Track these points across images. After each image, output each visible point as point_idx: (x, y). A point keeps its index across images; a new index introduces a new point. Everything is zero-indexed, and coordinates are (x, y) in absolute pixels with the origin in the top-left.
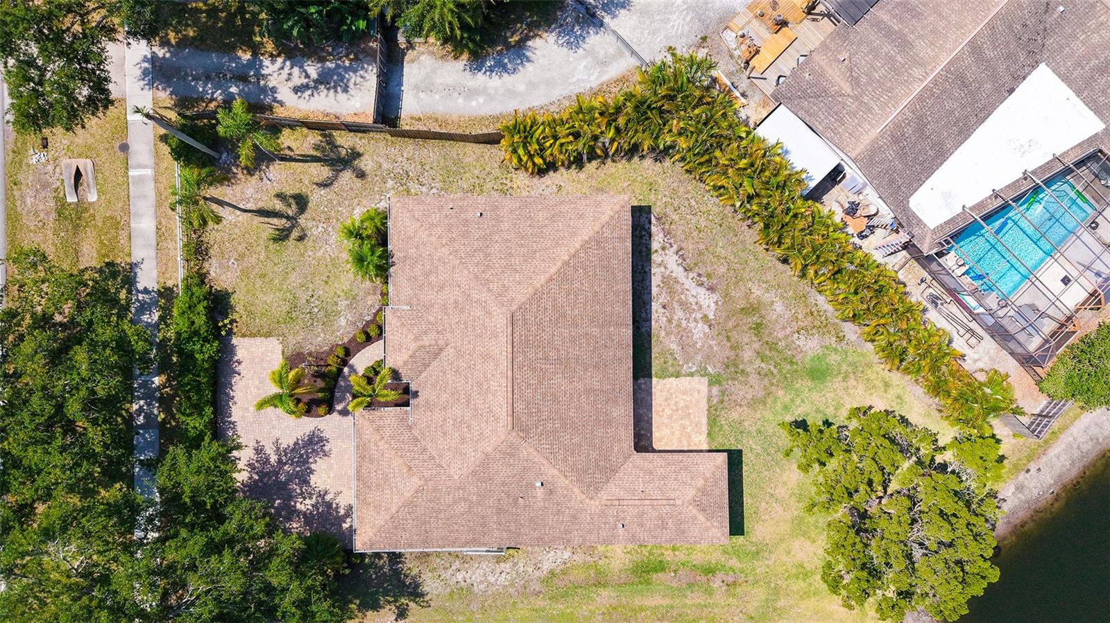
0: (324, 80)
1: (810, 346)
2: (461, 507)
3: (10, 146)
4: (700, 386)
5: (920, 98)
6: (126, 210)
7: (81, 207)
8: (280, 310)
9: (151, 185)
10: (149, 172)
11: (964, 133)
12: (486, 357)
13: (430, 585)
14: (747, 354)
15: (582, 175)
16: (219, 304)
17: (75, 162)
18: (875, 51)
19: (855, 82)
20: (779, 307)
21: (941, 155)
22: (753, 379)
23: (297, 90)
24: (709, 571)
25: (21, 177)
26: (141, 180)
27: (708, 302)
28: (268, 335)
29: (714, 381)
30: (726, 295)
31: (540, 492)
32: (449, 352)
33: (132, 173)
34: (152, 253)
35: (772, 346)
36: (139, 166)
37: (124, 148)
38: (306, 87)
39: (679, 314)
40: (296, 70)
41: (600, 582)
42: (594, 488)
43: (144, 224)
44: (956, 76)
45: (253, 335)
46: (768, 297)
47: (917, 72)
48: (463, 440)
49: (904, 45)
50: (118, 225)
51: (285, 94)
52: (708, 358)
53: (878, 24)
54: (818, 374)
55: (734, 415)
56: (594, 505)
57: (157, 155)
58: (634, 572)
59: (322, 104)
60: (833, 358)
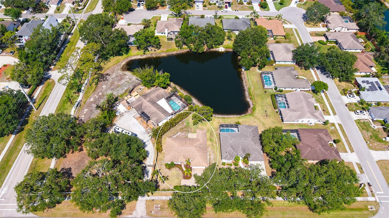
0: (147, 174)
1: (185, 124)
2: (202, 154)
3: (151, 217)
4: (189, 134)
5: (159, 111)
6: (162, 200)
7: (160, 207)
8: (177, 180)
9: (159, 197)
10: (157, 197)
11: (163, 109)
12: (185, 149)
13: (213, 162)
14: (186, 129)
15: (163, 145)
16: (176, 187)
17: (154, 207)
18: (153, 115)
19: (156, 117)
20: (180, 127)
21: (165, 110)
22: (189, 129)
23: (148, 177)
24: (211, 134)
25: (156, 215)
26: (158, 198)
27: (179, 133)
28: (181, 181)
29: (189, 133)
30: (179, 131)
31: (201, 146)
32: (184, 154)
33: (157, 199)
34: (168, 197)
35: (185, 127)
36: (156, 198)
37: (153, 200)
38: (148, 176)
39: (181, 136)
40: (145, 177)
41: (213, 145)
42: (200, 141)
43: (164, 198)
44: (157, 109)
45: (181, 183)
46: (179, 128)
47: (156, 112)
48: (194, 153)
49: (153, 113)
50: (163, 201)
51: (148, 179)
52: (186, 133)
53: (150, 115)
54: (188, 123)
55: (193, 131)
56: (202, 141)
57: (155, 196)
58: (211, 141)
59: (150, 174)
60: (186, 122)
